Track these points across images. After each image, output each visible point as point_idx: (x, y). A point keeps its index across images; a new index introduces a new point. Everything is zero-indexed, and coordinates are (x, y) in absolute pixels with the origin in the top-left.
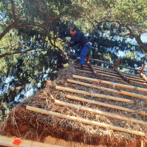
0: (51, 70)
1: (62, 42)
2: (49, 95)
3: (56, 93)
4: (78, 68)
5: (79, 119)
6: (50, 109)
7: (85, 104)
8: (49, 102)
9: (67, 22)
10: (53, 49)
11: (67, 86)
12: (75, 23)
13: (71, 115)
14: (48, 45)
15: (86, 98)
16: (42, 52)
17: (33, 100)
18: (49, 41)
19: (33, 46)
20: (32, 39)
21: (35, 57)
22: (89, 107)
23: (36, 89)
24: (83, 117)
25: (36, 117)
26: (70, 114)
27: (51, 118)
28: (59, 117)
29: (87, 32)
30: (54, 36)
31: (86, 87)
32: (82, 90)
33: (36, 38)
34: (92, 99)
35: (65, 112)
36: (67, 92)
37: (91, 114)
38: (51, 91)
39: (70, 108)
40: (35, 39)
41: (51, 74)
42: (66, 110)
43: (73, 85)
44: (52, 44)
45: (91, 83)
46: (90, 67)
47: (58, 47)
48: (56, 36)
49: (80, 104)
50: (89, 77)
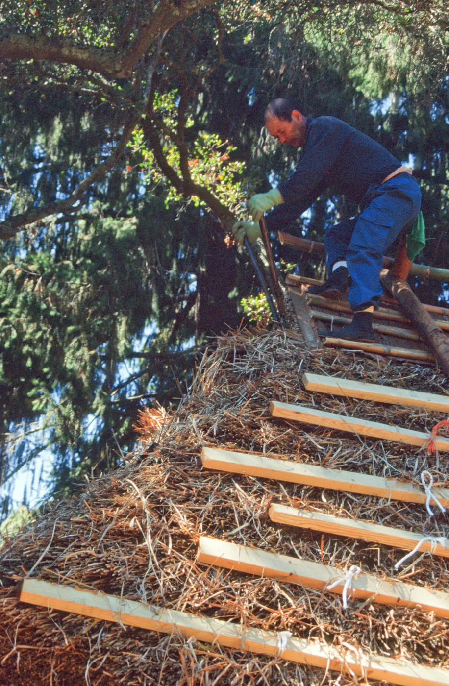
0: (166, 334)
1: (233, 157)
2: (160, 508)
3: (203, 497)
4: (339, 329)
5: (349, 659)
6: (170, 599)
7: (390, 564)
8: (160, 553)
9: (262, 31)
10: (175, 205)
11: (275, 449)
12: (313, 36)
13: (303, 630)
14: (145, 179)
15: (394, 522)
16: (108, 222)
17: (64, 543)
18: (148, 155)
19: (47, 188)
20: (40, 139)
21: (62, 253)
22: (414, 579)
23: (72, 456)
24: (378, 645)
25: (81, 652)
26: (295, 627)
27: (175, 654)
28: (225, 649)
29: (387, 88)
30: (181, 120)
31: (390, 447)
32: (365, 469)
33: (65, 132)
34: (430, 529)
35: (265, 614)
36: (274, 484)
37: (425, 624)
38: (173, 483)
39: (296, 589)
40: (61, 144)
41: (165, 357)
42: (269, 600)
43: (311, 438)
44: (167, 171)
45: (420, 426)
46: (411, 322)
47: (203, 193)
48: (190, 123)
49: (355, 560)
50: (409, 385)
